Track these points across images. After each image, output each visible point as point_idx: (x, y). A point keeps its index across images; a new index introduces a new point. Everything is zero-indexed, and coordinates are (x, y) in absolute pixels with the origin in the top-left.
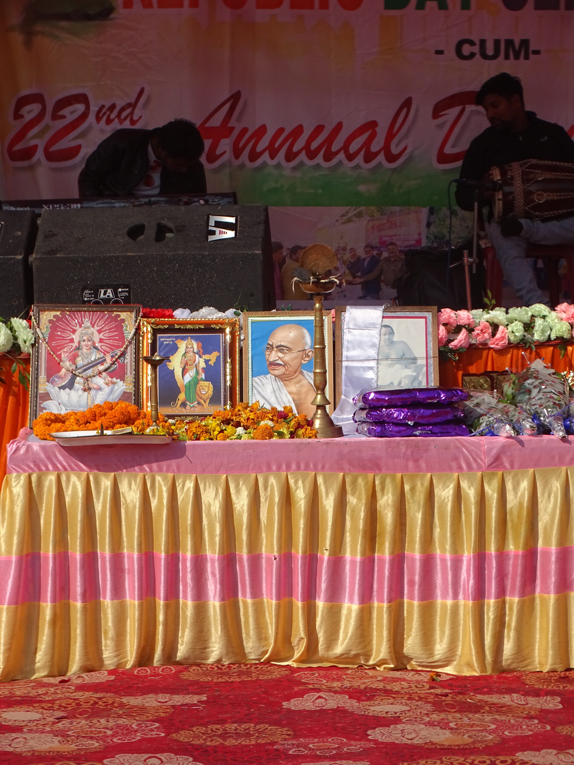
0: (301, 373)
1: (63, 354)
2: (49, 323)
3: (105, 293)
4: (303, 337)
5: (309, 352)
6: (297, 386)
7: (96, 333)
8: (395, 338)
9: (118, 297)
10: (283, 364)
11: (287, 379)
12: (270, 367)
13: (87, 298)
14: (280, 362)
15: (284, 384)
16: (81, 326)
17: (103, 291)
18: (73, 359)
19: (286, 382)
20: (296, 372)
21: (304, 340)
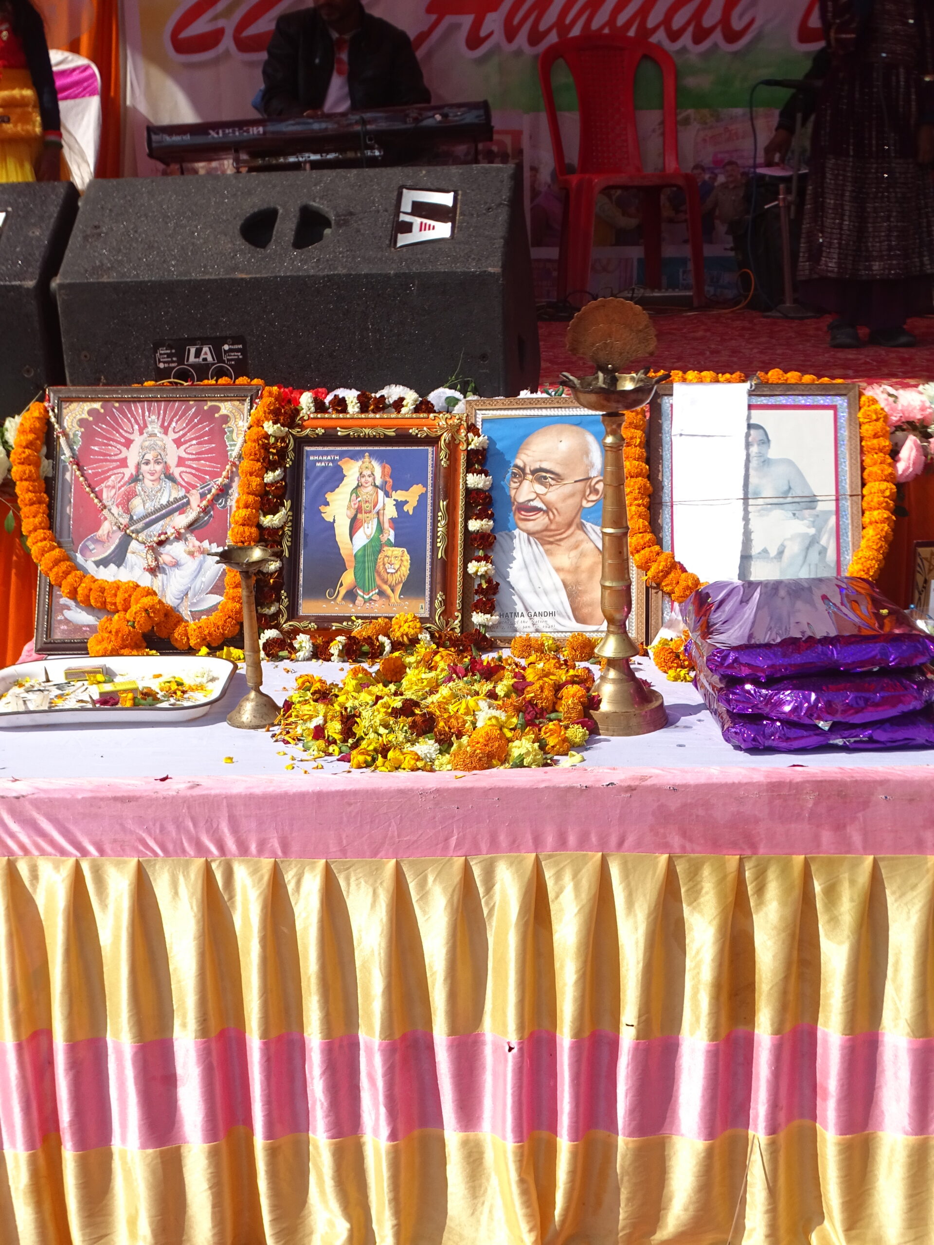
0: (581, 527)
1: (105, 490)
2: (80, 426)
3: (198, 354)
4: (586, 452)
5: (597, 482)
6: (573, 554)
7: (171, 447)
8: (773, 453)
9: (224, 362)
10: (544, 508)
11: (551, 539)
12: (518, 515)
13: (164, 362)
14: (538, 503)
15: (547, 551)
16: (141, 433)
17: (193, 350)
18: (126, 503)
19: (548, 547)
20: (569, 525)
21: (587, 456)
